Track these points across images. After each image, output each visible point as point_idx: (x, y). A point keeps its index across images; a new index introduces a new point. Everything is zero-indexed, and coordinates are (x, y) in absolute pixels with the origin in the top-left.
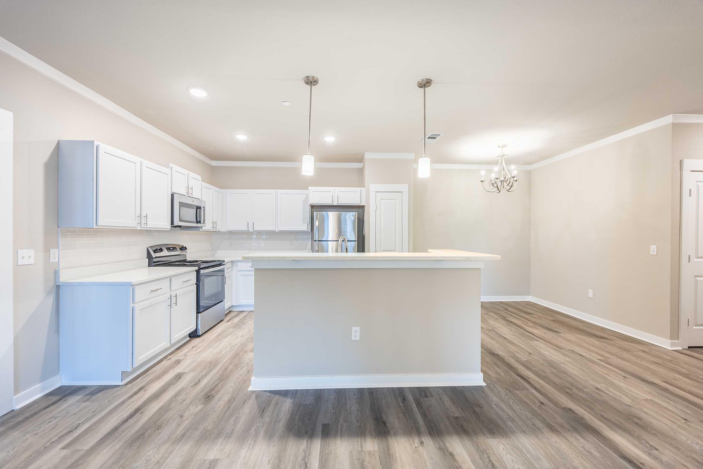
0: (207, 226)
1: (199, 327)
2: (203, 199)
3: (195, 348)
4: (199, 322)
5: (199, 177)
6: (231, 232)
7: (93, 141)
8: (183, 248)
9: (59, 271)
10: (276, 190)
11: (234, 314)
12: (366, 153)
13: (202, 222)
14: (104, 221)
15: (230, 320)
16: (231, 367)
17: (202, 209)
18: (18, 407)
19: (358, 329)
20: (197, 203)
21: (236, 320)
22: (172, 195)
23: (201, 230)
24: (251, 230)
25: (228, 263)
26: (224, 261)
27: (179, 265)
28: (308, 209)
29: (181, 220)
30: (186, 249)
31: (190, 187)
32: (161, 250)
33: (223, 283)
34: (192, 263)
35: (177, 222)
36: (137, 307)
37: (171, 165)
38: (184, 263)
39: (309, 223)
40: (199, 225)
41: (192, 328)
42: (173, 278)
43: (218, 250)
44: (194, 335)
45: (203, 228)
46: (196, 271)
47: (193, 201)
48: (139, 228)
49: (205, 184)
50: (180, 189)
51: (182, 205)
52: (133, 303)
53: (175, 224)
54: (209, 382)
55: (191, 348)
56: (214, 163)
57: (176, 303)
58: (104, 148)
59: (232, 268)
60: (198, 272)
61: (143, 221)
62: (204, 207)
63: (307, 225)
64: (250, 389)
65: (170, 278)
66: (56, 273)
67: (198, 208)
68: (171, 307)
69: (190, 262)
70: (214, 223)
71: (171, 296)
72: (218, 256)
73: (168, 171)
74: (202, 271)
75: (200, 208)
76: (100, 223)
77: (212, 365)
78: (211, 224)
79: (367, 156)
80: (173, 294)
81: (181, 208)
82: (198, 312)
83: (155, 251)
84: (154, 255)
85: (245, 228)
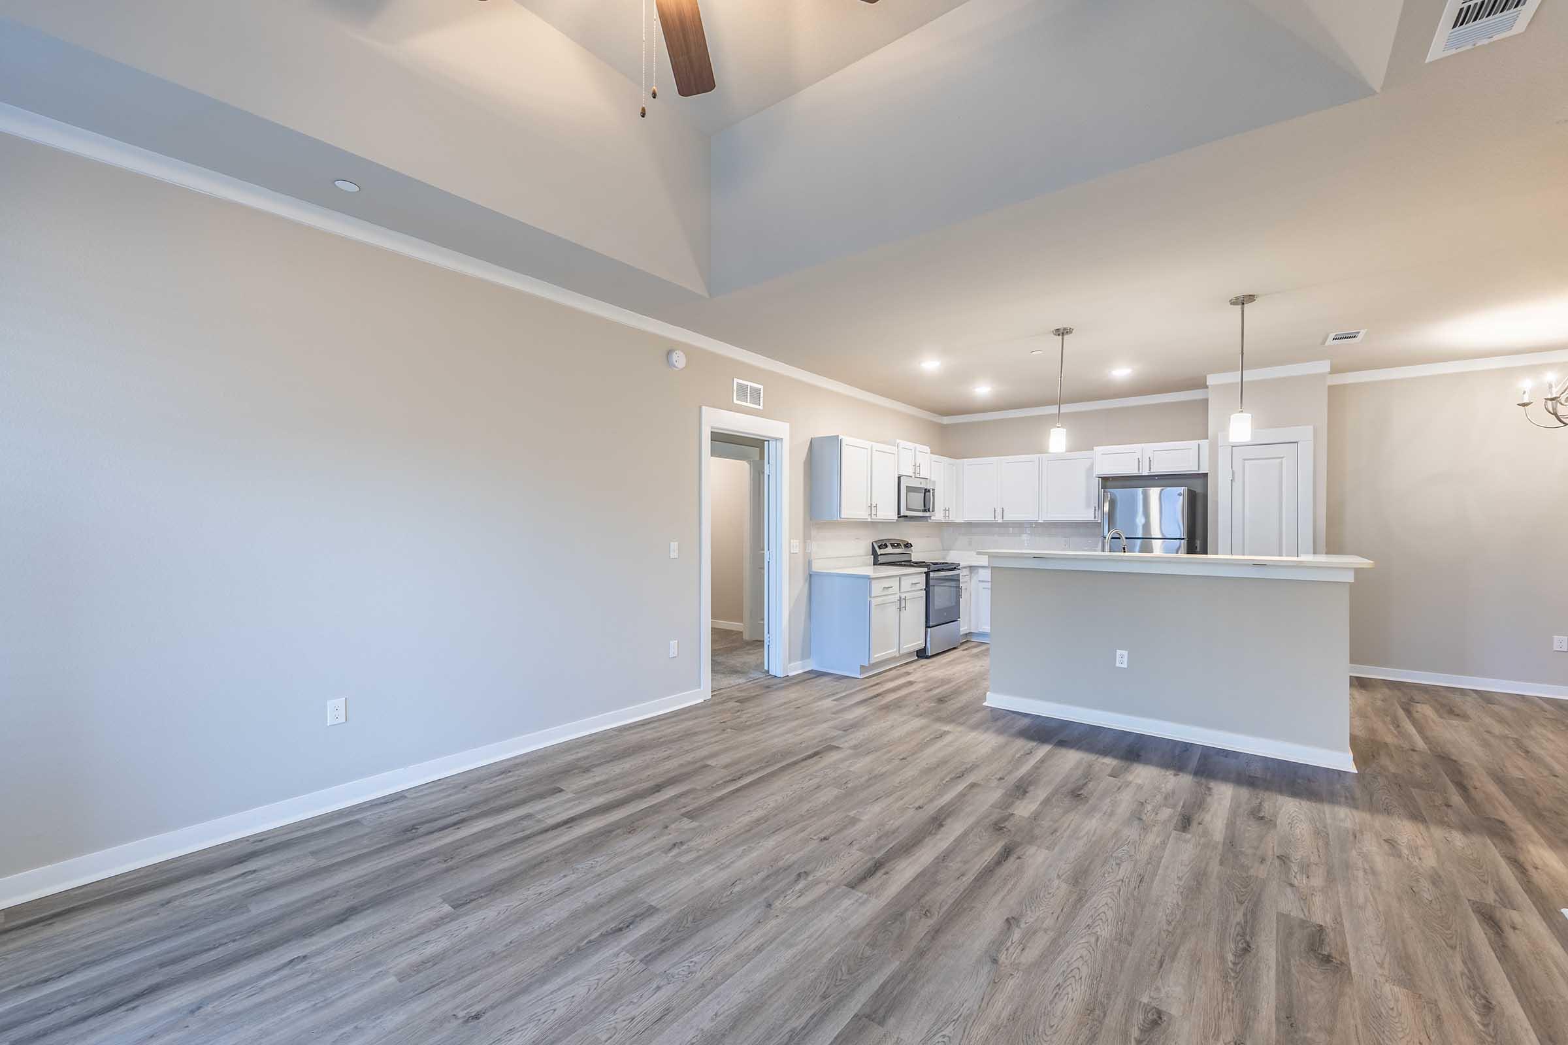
0: (938, 516)
1: (928, 645)
2: (933, 479)
3: (924, 667)
4: (928, 639)
5: (927, 449)
6: (970, 524)
7: (838, 436)
8: (908, 545)
9: (811, 561)
10: (1038, 455)
11: (973, 644)
12: (1208, 377)
13: (931, 510)
14: (847, 513)
15: (966, 649)
16: (965, 687)
17: (931, 491)
18: (791, 674)
19: (1125, 653)
20: (923, 486)
21: (975, 650)
22: (899, 478)
23: (929, 521)
24: (1000, 521)
25: (965, 568)
26: (959, 565)
27: (905, 565)
28: (1096, 482)
29: (908, 509)
30: (912, 546)
31: (918, 465)
32: (886, 546)
33: (958, 596)
34: (918, 564)
35: (903, 512)
36: (874, 602)
37: (898, 441)
38: (909, 563)
39: (1097, 508)
40: (927, 514)
41: (920, 644)
42: (903, 578)
43: (951, 550)
44: (921, 654)
45: (932, 518)
46: (925, 573)
47: (921, 483)
48: (869, 520)
49: (935, 457)
50: (907, 470)
51: (910, 489)
52: (870, 597)
53: (902, 514)
54: (940, 693)
55: (920, 665)
56: (946, 420)
57: (905, 608)
58: (846, 440)
59: (971, 577)
60: (927, 574)
61: (874, 512)
62: (933, 490)
63: (1093, 510)
64: (985, 704)
65: (900, 576)
66: (810, 563)
67: (926, 491)
68: (900, 611)
69: (916, 563)
70: (945, 510)
71: (900, 598)
72: (952, 558)
73: (894, 449)
74: (932, 574)
75: (929, 491)
76: (843, 516)
77: (944, 682)
78: (942, 512)
79: (1211, 380)
80: (903, 597)
81: (908, 494)
82: (927, 627)
83: (880, 547)
84: (879, 552)
85: (989, 517)
